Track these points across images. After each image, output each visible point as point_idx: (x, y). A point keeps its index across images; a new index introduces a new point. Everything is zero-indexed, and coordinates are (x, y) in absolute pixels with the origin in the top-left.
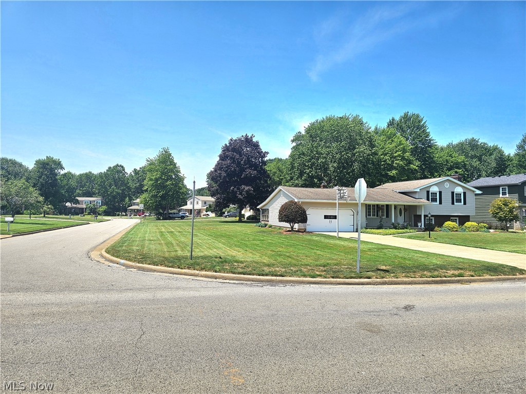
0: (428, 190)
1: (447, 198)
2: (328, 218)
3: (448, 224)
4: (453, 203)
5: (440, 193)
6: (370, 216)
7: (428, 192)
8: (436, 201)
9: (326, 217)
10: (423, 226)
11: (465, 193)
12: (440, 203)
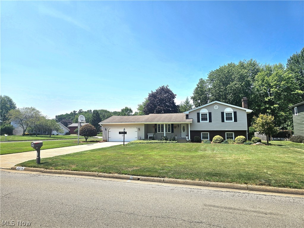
0: (198, 112)
1: (217, 117)
2: (121, 134)
3: (217, 137)
4: (223, 121)
5: (210, 114)
6: (160, 132)
7: (198, 114)
8: (207, 120)
9: (120, 133)
10: (190, 139)
11: (235, 113)
12: (210, 121)
